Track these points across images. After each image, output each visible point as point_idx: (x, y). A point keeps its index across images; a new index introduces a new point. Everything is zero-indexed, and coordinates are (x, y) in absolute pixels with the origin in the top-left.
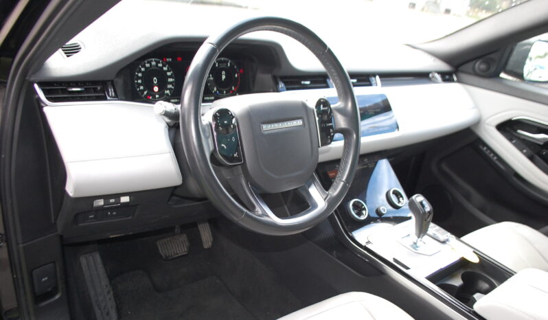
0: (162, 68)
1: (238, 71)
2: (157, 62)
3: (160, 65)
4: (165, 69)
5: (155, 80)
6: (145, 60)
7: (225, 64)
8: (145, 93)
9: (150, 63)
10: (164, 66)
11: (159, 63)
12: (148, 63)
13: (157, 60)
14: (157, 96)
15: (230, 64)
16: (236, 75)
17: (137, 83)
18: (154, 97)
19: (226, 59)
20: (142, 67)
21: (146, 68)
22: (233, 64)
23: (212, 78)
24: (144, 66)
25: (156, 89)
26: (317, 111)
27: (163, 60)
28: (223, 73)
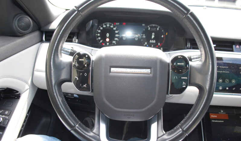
0: (112, 28)
1: (164, 33)
2: (110, 25)
3: (112, 27)
4: (115, 29)
5: (108, 35)
6: (103, 23)
7: (155, 29)
8: (101, 41)
9: (106, 25)
10: (114, 27)
11: (111, 25)
12: (105, 25)
13: (110, 23)
14: (108, 44)
15: (159, 28)
16: (162, 36)
17: (97, 36)
18: (106, 44)
19: (156, 25)
20: (101, 27)
21: (103, 28)
22: (161, 28)
23: (144, 37)
24: (102, 27)
25: (108, 40)
26: (172, 66)
27: (114, 24)
28: (153, 34)
